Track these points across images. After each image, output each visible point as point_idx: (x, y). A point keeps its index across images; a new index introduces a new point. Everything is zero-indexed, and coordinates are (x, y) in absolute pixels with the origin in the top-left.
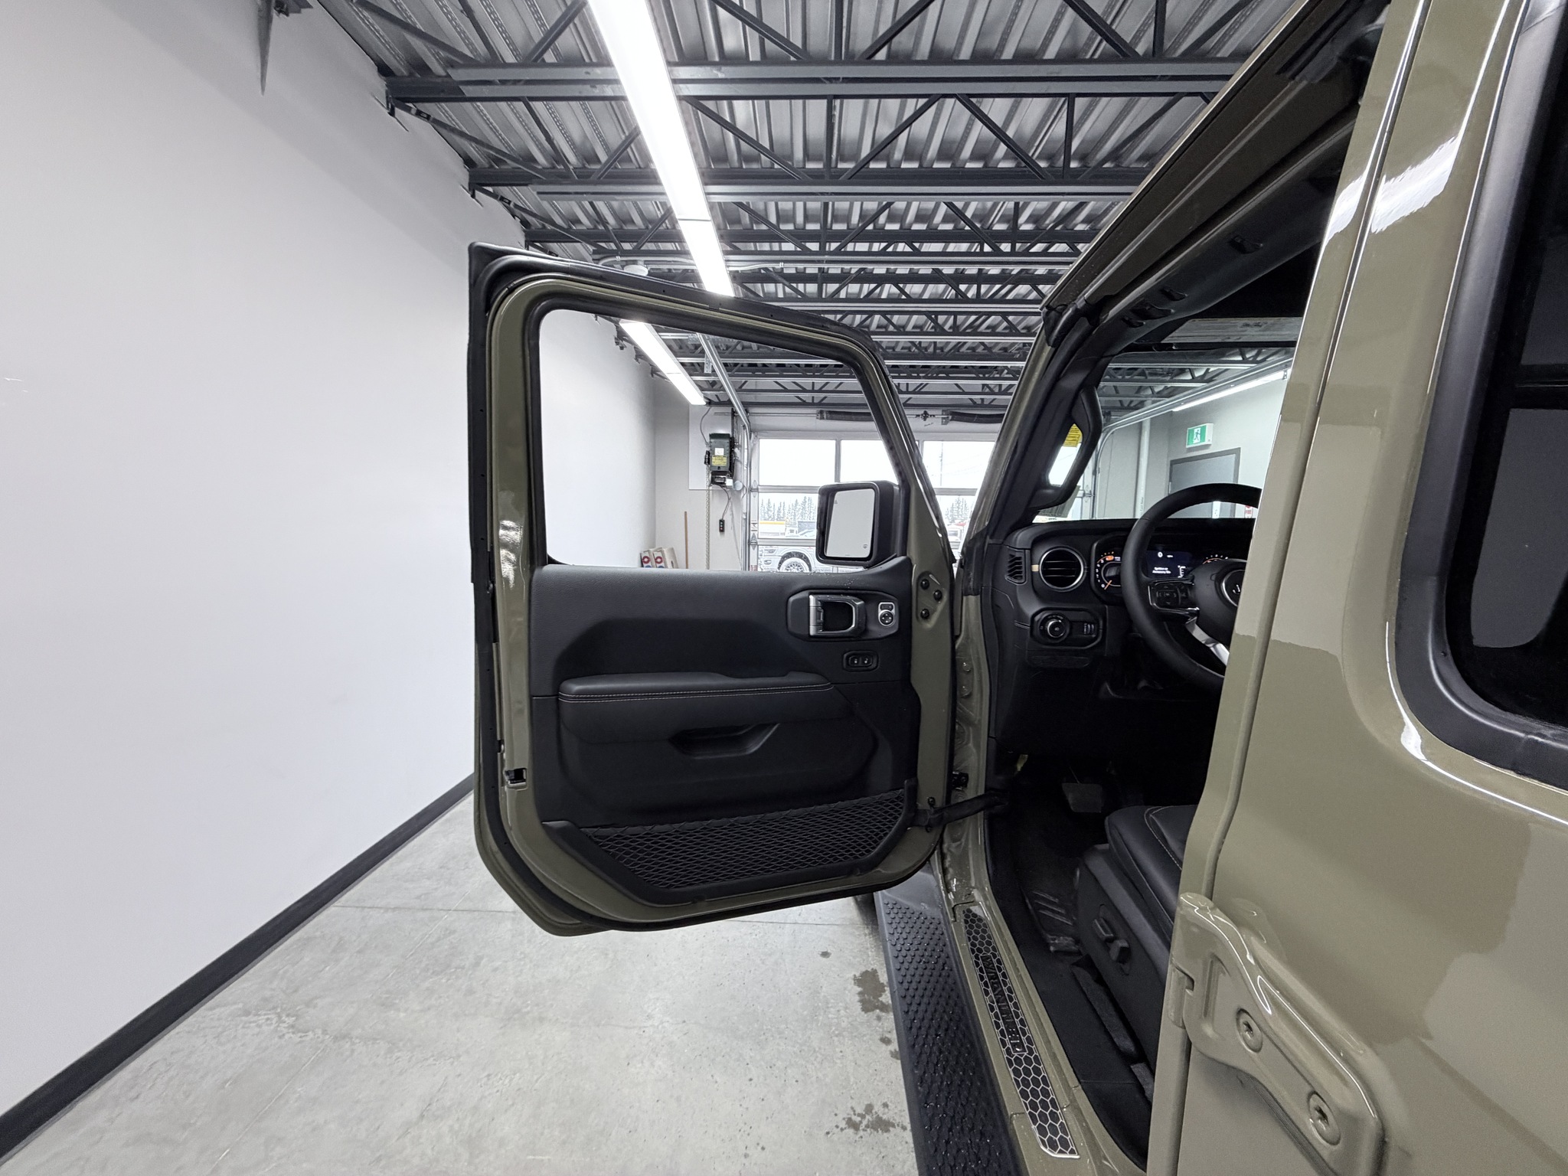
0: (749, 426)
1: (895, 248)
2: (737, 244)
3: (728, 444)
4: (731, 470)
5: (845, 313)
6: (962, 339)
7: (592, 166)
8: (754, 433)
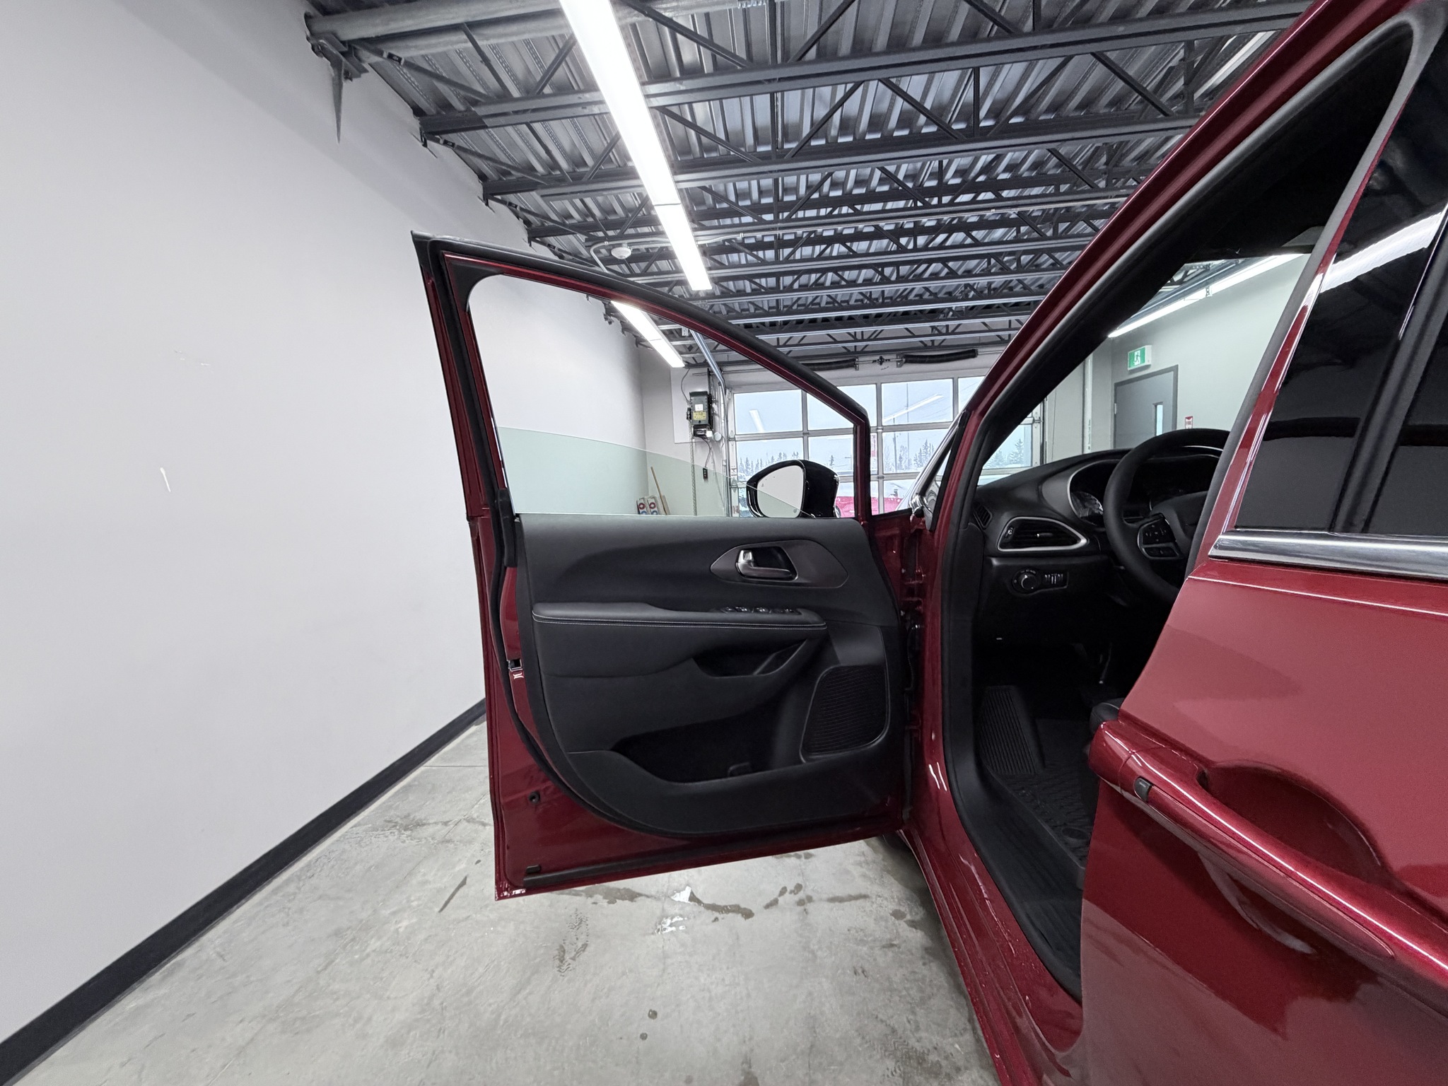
0: (724, 383)
1: (840, 211)
2: (703, 222)
3: (706, 400)
4: (710, 424)
5: (799, 273)
6: (909, 286)
7: (582, 170)
8: (728, 388)
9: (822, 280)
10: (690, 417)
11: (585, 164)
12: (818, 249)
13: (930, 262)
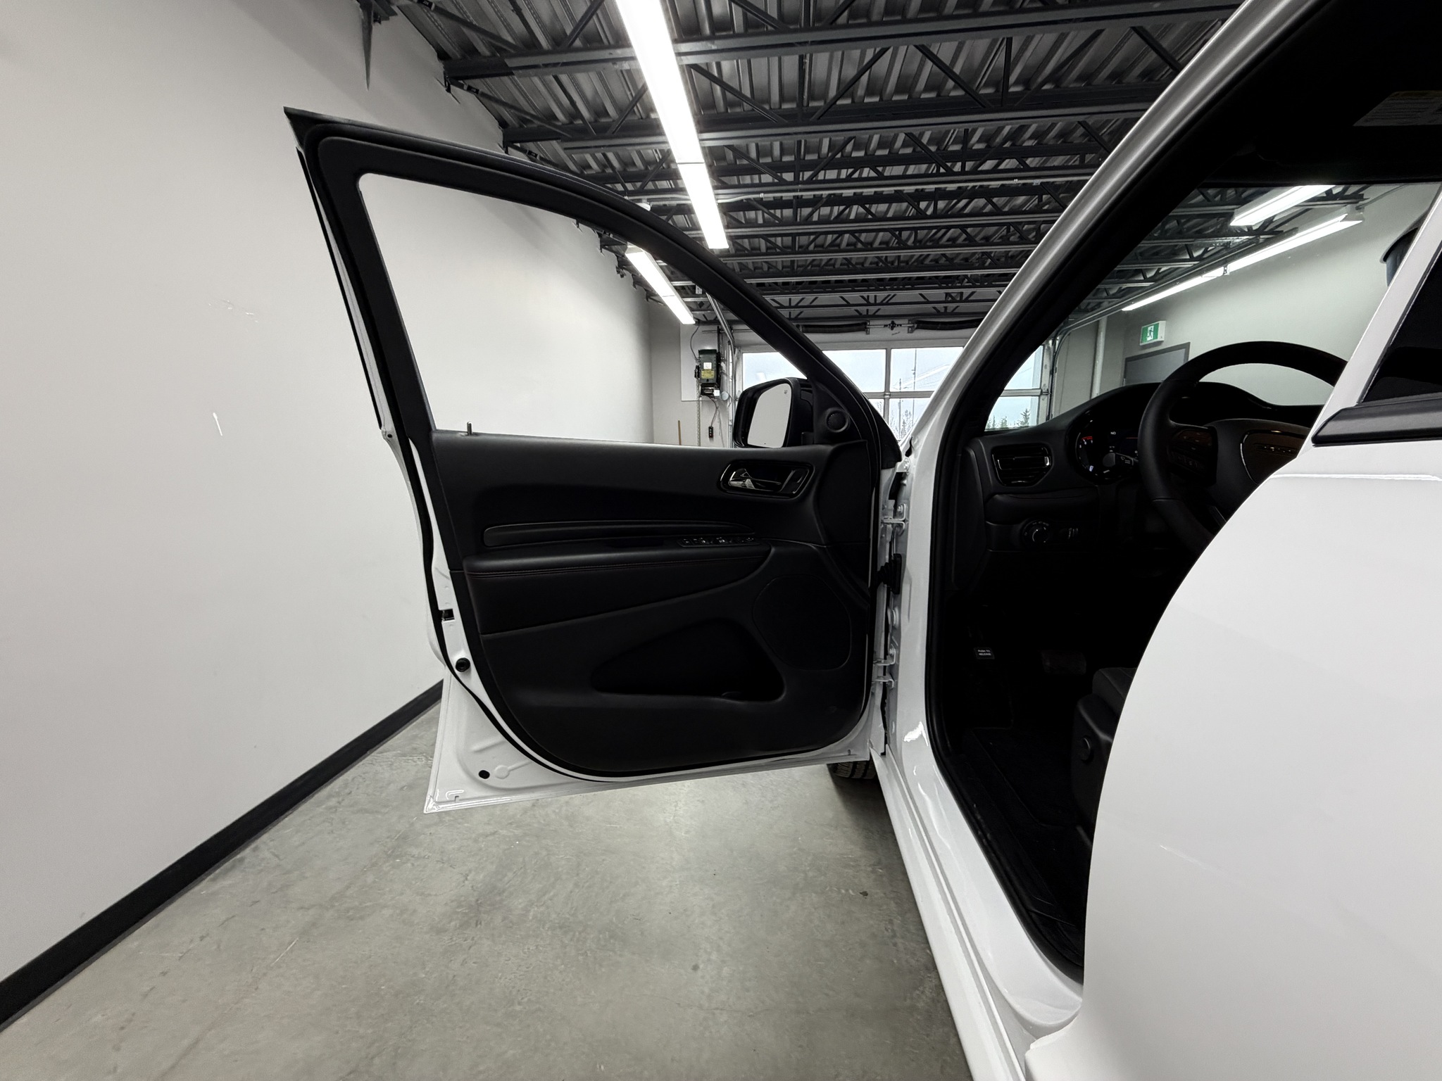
0: (734, 342)
1: (861, 173)
2: (723, 179)
3: (715, 359)
4: (718, 383)
5: (818, 234)
6: (925, 252)
7: (603, 120)
8: (738, 348)
9: (838, 241)
10: (698, 375)
11: (606, 114)
12: (836, 210)
13: (949, 228)
